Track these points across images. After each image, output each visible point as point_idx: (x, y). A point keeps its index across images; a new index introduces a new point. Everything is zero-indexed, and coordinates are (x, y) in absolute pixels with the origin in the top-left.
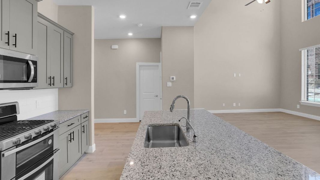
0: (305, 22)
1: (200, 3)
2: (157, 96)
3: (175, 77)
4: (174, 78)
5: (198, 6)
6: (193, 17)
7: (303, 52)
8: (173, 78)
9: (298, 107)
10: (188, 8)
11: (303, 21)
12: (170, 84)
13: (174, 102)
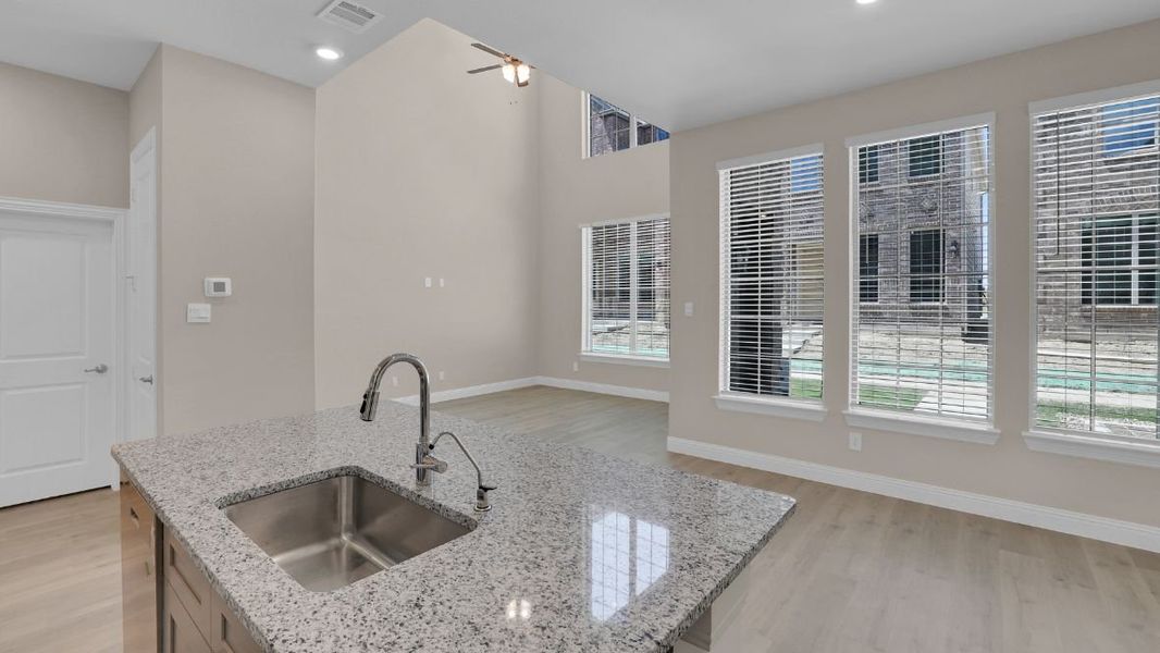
0: (587, 159)
1: (372, 16)
2: (102, 370)
3: (227, 281)
4: (223, 284)
5: (361, 23)
6: (328, 54)
7: (584, 230)
8: (219, 287)
9: (576, 367)
10: (321, 15)
11: (584, 157)
12: (201, 311)
13: (375, 382)
